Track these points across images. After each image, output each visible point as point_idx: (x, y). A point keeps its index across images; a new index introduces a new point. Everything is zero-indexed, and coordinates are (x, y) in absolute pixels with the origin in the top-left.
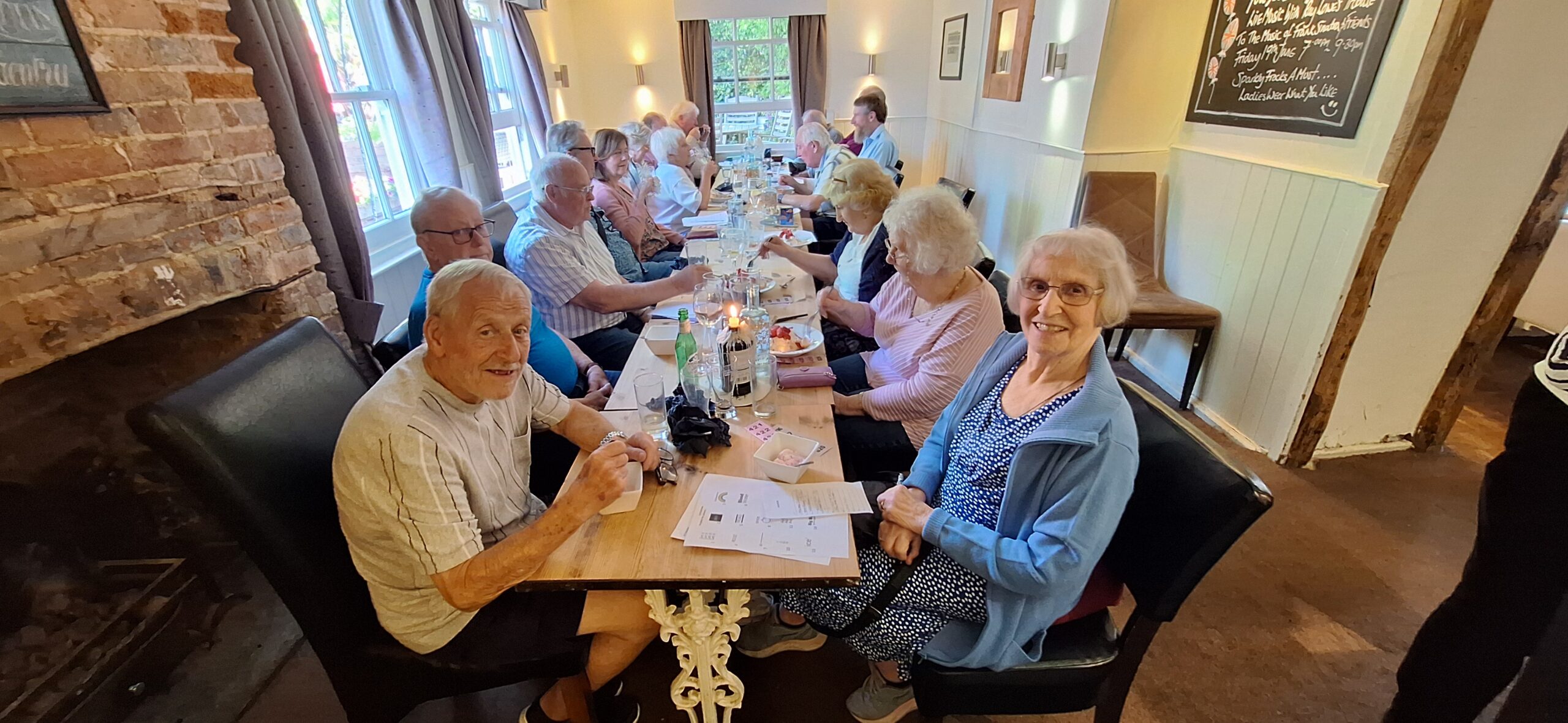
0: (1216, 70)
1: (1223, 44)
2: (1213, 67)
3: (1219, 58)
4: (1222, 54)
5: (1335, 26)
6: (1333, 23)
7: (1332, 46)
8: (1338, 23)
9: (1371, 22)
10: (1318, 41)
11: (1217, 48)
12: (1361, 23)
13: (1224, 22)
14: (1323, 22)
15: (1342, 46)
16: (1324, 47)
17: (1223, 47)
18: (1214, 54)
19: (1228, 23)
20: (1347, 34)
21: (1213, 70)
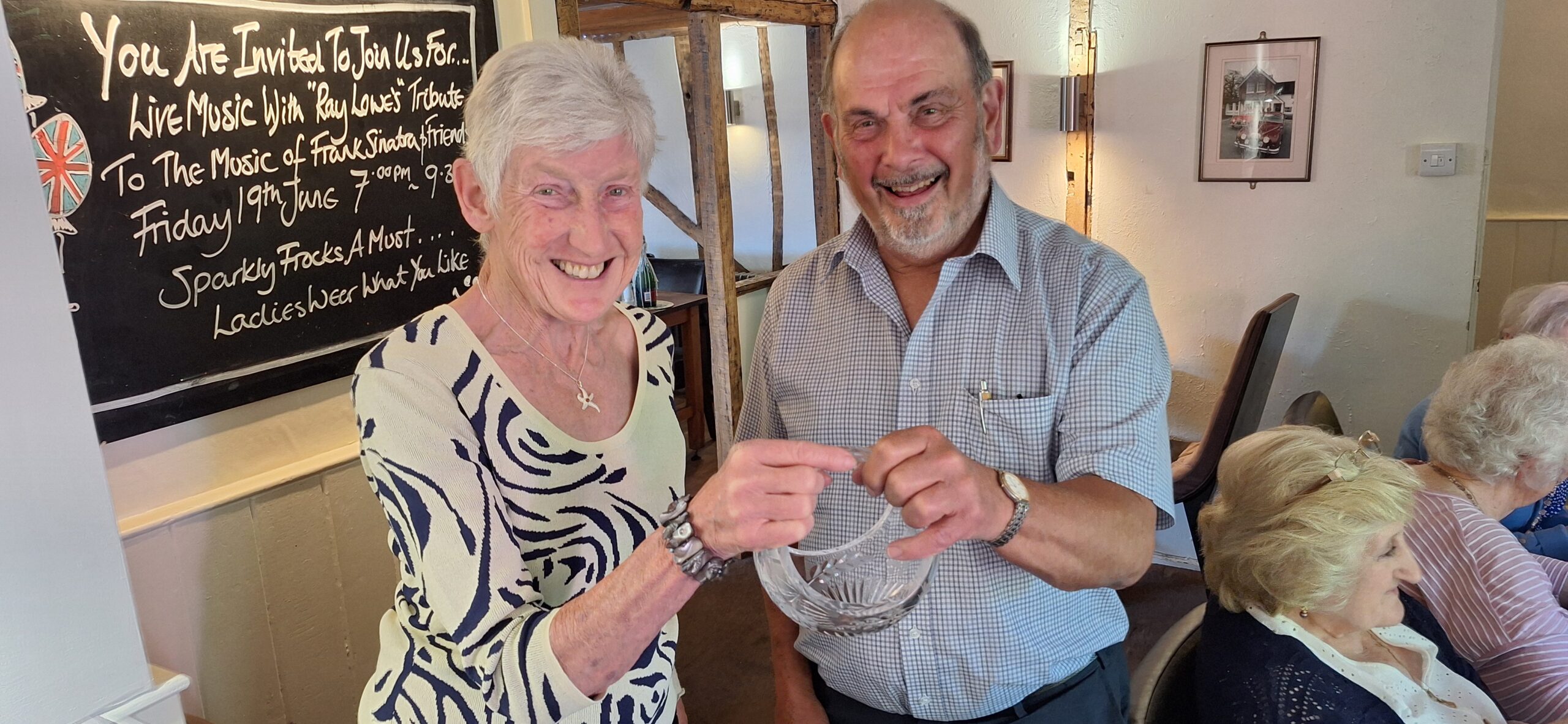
6: (399, 137)
7: (417, 177)
8: (410, 135)
10: (384, 172)
14: (374, 132)
15: (440, 177)
16: (403, 182)
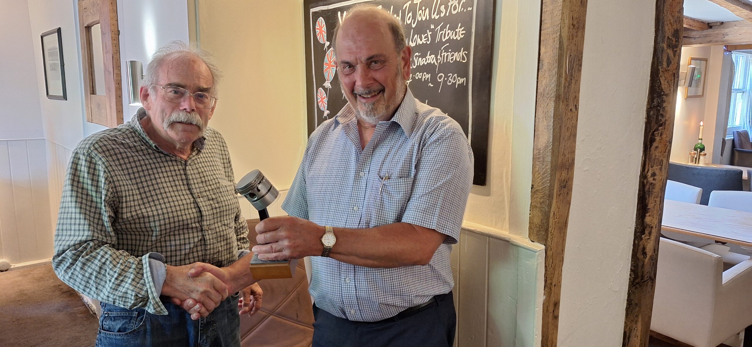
0: (326, 100)
1: (326, 75)
2: (322, 99)
3: (325, 89)
4: (327, 84)
5: (431, 59)
6: (428, 57)
7: (434, 80)
8: (433, 56)
9: (468, 55)
10: (419, 76)
11: (321, 79)
12: (458, 56)
13: (321, 52)
14: (417, 54)
15: (445, 82)
16: (426, 82)
17: (326, 77)
18: (320, 84)
19: (325, 52)
20: (446, 68)
21: (322, 101)
